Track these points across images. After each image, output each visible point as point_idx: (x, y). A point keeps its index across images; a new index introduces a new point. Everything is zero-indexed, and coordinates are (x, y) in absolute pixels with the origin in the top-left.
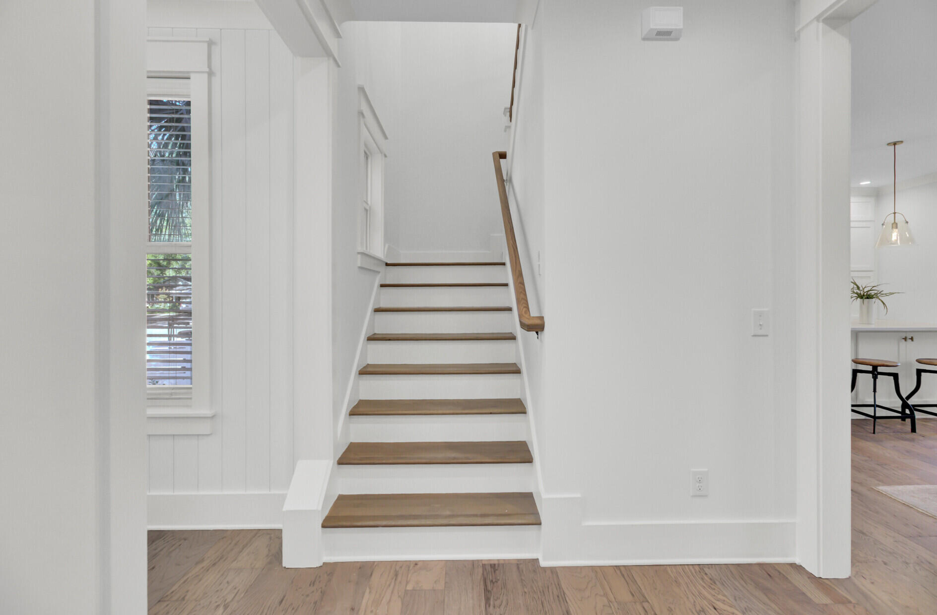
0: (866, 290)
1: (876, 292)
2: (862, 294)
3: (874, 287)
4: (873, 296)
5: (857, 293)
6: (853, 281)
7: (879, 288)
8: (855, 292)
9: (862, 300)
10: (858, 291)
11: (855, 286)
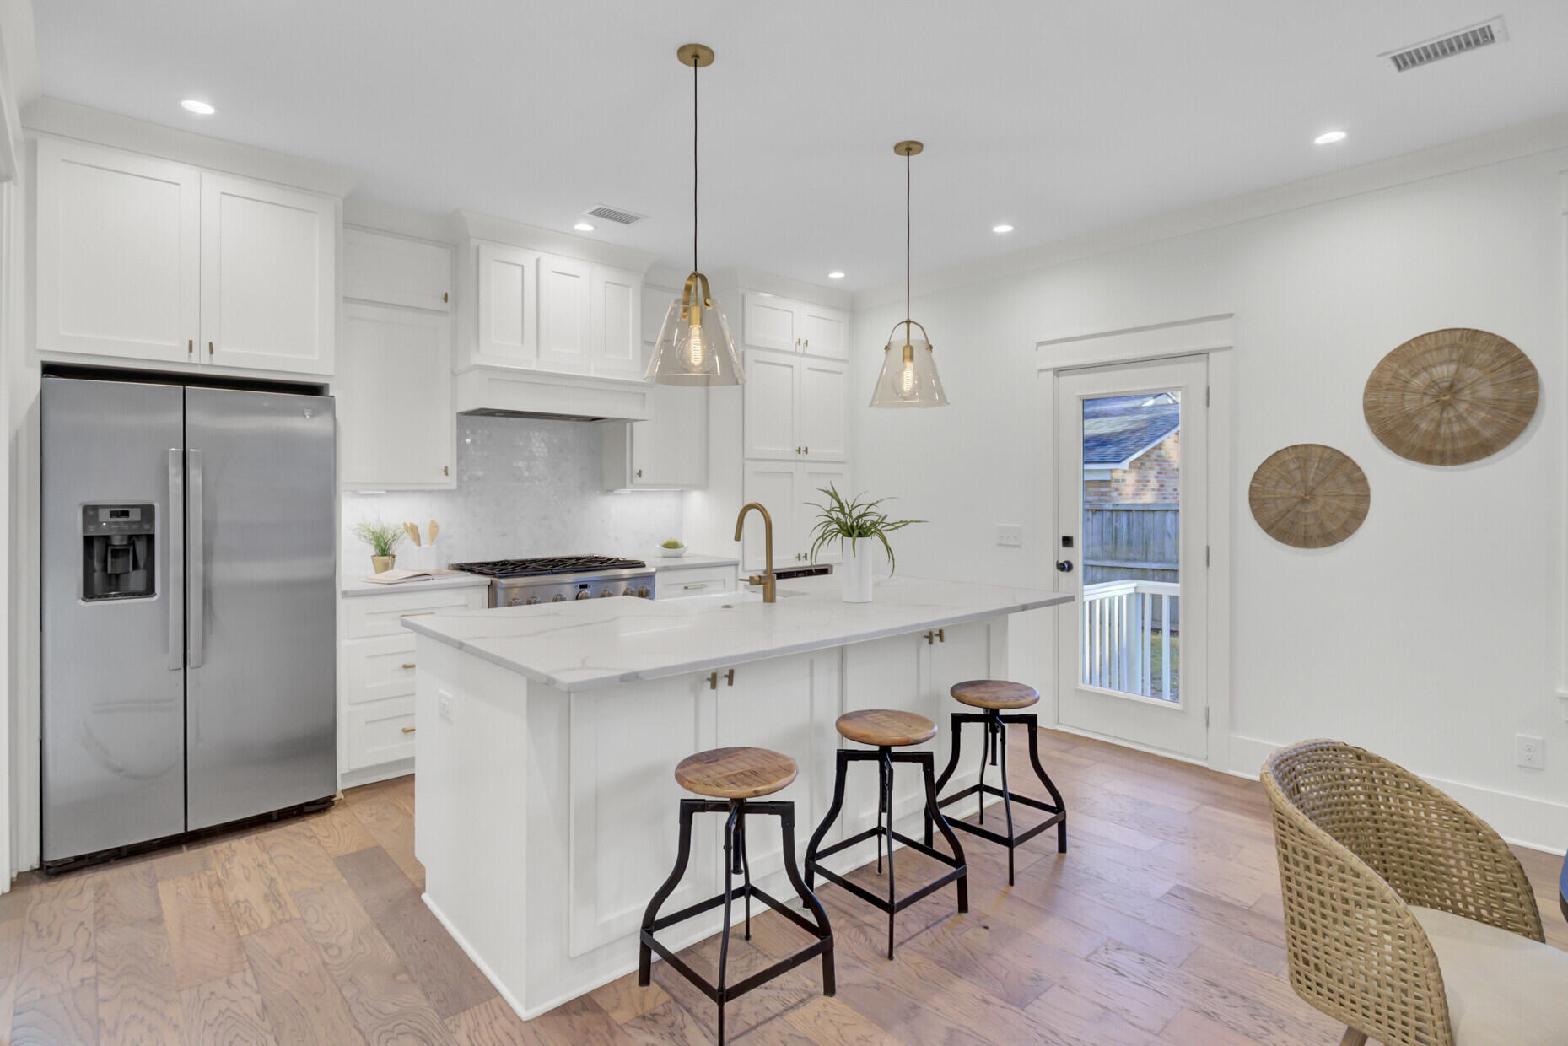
0: (855, 514)
1: (875, 519)
2: (849, 524)
3: (871, 505)
4: (869, 529)
5: (838, 522)
6: (831, 491)
7: (879, 510)
8: (835, 517)
9: (851, 539)
10: (841, 516)
11: (835, 504)
